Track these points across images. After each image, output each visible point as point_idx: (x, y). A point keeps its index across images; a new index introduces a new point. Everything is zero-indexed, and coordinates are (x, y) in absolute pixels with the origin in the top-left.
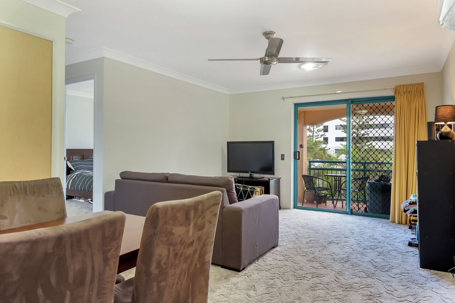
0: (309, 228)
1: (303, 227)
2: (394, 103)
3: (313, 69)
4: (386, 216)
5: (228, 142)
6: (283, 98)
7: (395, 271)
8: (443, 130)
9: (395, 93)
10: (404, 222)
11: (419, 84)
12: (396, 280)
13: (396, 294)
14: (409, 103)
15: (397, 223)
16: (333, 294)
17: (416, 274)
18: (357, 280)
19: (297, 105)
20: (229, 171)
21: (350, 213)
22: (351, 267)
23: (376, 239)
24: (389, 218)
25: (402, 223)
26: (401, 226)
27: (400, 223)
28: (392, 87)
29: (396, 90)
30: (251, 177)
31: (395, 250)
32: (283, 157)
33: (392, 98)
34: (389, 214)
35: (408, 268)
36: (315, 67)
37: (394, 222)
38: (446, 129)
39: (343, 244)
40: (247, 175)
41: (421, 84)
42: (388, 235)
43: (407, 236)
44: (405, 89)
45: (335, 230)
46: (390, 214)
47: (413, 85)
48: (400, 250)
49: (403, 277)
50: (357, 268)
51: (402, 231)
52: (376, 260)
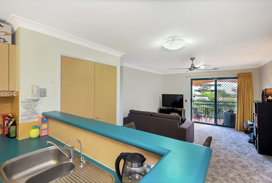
0: (202, 132)
1: (199, 132)
5: (162, 94)
6: (187, 77)
7: (248, 155)
10: (242, 130)
11: (249, 73)
12: (251, 159)
13: (253, 165)
15: (239, 130)
16: (227, 164)
17: (258, 157)
18: (234, 158)
19: (192, 80)
20: (163, 106)
21: (216, 125)
22: (229, 152)
23: (233, 138)
24: (235, 128)
26: (242, 132)
30: (173, 109)
31: (244, 144)
32: (186, 101)
33: (236, 78)
35: (253, 153)
37: (237, 130)
38: (270, 98)
39: (221, 141)
40: (171, 108)
42: (237, 137)
43: (246, 137)
45: (214, 134)
47: (246, 73)
48: (246, 145)
49: (253, 158)
50: (232, 153)
52: (238, 149)
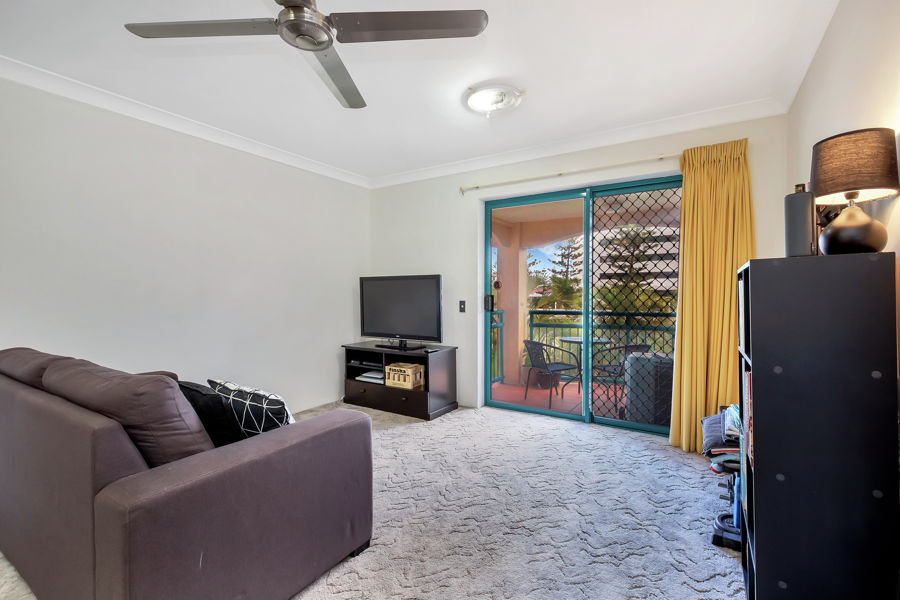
2: (680, 192)
3: (494, 107)
4: (662, 429)
5: (361, 279)
6: (463, 191)
8: (841, 221)
9: (683, 167)
11: (736, 142)
14: (713, 187)
15: (684, 448)
19: (489, 205)
20: (364, 333)
21: (587, 420)
24: (667, 435)
25: (696, 450)
26: (694, 456)
27: (692, 450)
28: (676, 154)
29: (685, 159)
30: (403, 346)
32: (462, 306)
33: (676, 181)
34: (668, 424)
36: (497, 103)
37: (677, 446)
38: (851, 216)
40: (396, 341)
41: (741, 142)
44: (704, 155)
46: (669, 426)
47: (723, 146)
51: (696, 478)
